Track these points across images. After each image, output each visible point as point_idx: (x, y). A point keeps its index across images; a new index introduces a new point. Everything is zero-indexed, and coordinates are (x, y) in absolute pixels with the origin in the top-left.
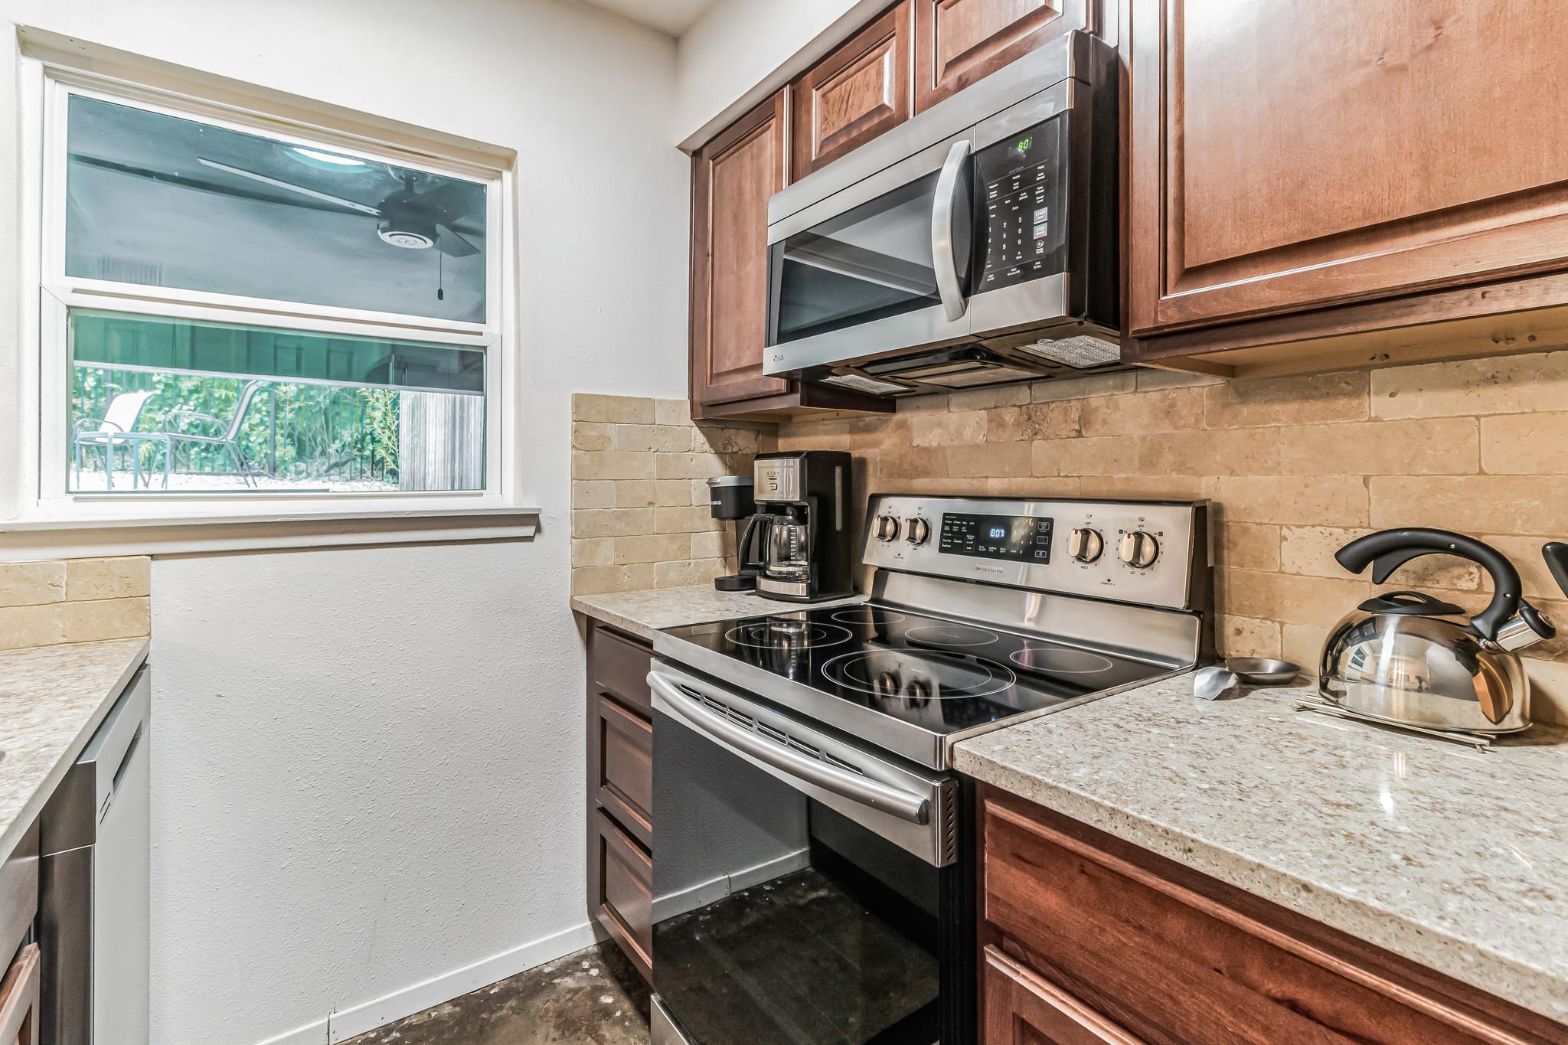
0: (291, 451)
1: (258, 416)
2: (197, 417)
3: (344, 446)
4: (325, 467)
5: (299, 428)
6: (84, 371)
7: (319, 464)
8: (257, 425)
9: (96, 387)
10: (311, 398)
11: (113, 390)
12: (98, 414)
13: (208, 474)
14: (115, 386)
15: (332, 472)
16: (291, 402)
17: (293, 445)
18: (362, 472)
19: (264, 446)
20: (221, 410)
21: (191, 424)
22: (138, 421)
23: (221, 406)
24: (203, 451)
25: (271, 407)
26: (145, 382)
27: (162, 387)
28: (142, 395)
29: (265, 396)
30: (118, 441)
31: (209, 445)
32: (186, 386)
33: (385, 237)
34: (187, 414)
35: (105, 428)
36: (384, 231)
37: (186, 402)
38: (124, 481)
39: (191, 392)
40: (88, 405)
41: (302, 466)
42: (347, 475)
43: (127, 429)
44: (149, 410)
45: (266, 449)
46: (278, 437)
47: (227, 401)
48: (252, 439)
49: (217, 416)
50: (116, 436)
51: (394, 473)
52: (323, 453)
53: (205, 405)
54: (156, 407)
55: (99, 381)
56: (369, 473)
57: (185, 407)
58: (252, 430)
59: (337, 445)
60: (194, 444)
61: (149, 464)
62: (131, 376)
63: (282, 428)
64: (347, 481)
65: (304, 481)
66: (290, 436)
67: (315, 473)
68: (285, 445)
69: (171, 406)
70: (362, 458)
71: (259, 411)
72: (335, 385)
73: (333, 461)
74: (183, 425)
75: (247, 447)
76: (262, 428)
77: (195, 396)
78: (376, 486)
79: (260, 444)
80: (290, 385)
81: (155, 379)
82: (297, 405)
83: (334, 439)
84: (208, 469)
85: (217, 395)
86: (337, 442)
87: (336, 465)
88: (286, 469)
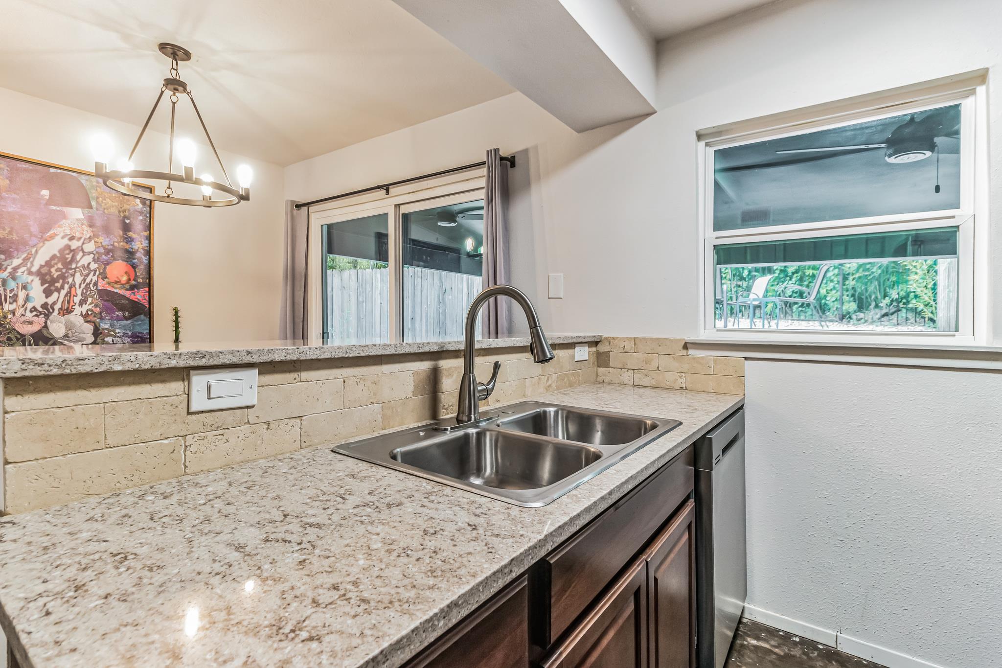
0: (853, 306)
1: (832, 284)
2: (797, 288)
3: (892, 301)
4: (878, 316)
5: (859, 290)
6: (743, 268)
7: (873, 314)
8: (831, 290)
9: (748, 275)
10: (868, 270)
11: (755, 276)
12: (748, 289)
13: (803, 320)
14: (756, 274)
15: (883, 319)
16: (853, 274)
17: (855, 301)
18: (907, 319)
19: (836, 303)
20: (810, 282)
21: (793, 292)
22: (767, 291)
23: (810, 280)
24: (800, 307)
25: (840, 278)
26: (770, 270)
27: (778, 272)
28: (769, 277)
29: (836, 271)
30: (756, 303)
31: (803, 304)
32: (790, 270)
33: (892, 160)
34: (792, 286)
35: (752, 296)
36: (890, 156)
37: (791, 279)
38: (759, 324)
39: (793, 273)
40: (744, 284)
41: (861, 315)
42: (895, 321)
43: (761, 296)
44: (772, 285)
45: (837, 305)
46: (845, 297)
47: (813, 276)
48: (828, 299)
49: (808, 286)
50: (754, 300)
51: (932, 320)
52: (877, 306)
53: (801, 280)
54: (776, 283)
55: (750, 272)
56: (913, 320)
57: (790, 282)
58: (828, 293)
59: (887, 300)
60: (796, 303)
61: (771, 316)
62: (764, 269)
63: (847, 291)
64: (895, 325)
65: (862, 325)
66: (853, 295)
67: (870, 320)
68: (850, 302)
69: (783, 282)
70: (907, 310)
71: (832, 281)
72: (885, 261)
73: (884, 311)
74: (789, 293)
75: (825, 304)
76: (834, 292)
77: (795, 275)
78: (918, 328)
79: (833, 301)
80: (851, 264)
81: (775, 268)
82: (857, 276)
83: (885, 296)
84: (802, 317)
85: (807, 274)
86: (887, 298)
87: (886, 315)
88: (850, 317)
